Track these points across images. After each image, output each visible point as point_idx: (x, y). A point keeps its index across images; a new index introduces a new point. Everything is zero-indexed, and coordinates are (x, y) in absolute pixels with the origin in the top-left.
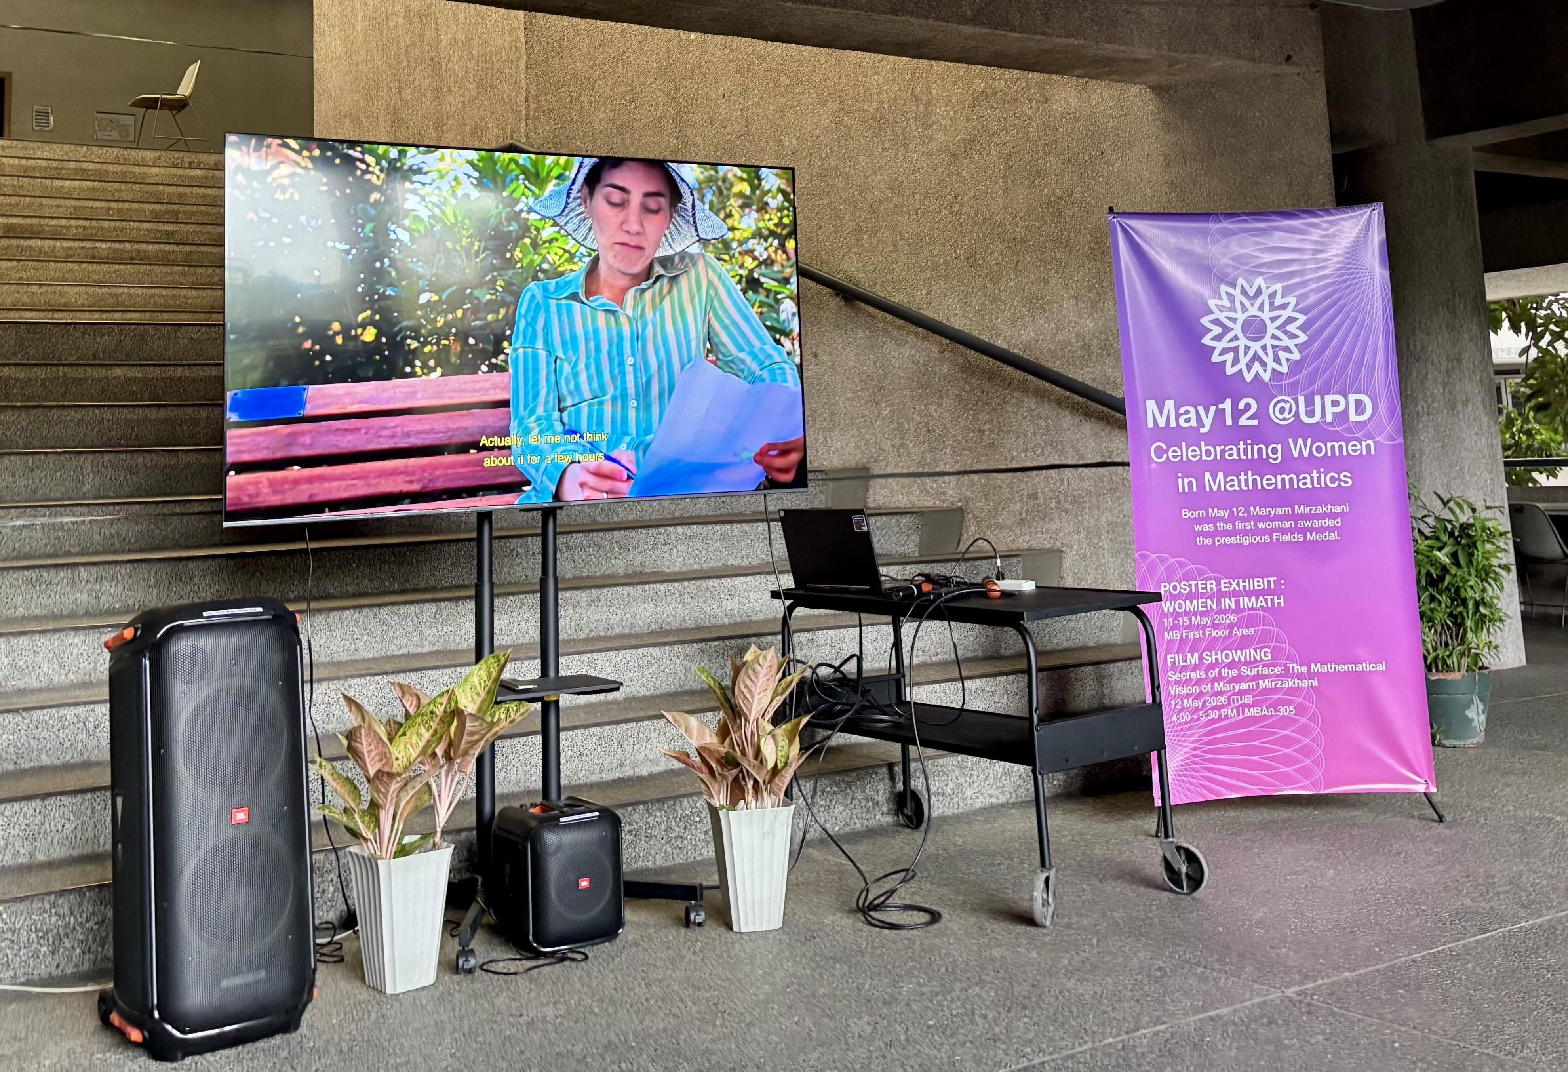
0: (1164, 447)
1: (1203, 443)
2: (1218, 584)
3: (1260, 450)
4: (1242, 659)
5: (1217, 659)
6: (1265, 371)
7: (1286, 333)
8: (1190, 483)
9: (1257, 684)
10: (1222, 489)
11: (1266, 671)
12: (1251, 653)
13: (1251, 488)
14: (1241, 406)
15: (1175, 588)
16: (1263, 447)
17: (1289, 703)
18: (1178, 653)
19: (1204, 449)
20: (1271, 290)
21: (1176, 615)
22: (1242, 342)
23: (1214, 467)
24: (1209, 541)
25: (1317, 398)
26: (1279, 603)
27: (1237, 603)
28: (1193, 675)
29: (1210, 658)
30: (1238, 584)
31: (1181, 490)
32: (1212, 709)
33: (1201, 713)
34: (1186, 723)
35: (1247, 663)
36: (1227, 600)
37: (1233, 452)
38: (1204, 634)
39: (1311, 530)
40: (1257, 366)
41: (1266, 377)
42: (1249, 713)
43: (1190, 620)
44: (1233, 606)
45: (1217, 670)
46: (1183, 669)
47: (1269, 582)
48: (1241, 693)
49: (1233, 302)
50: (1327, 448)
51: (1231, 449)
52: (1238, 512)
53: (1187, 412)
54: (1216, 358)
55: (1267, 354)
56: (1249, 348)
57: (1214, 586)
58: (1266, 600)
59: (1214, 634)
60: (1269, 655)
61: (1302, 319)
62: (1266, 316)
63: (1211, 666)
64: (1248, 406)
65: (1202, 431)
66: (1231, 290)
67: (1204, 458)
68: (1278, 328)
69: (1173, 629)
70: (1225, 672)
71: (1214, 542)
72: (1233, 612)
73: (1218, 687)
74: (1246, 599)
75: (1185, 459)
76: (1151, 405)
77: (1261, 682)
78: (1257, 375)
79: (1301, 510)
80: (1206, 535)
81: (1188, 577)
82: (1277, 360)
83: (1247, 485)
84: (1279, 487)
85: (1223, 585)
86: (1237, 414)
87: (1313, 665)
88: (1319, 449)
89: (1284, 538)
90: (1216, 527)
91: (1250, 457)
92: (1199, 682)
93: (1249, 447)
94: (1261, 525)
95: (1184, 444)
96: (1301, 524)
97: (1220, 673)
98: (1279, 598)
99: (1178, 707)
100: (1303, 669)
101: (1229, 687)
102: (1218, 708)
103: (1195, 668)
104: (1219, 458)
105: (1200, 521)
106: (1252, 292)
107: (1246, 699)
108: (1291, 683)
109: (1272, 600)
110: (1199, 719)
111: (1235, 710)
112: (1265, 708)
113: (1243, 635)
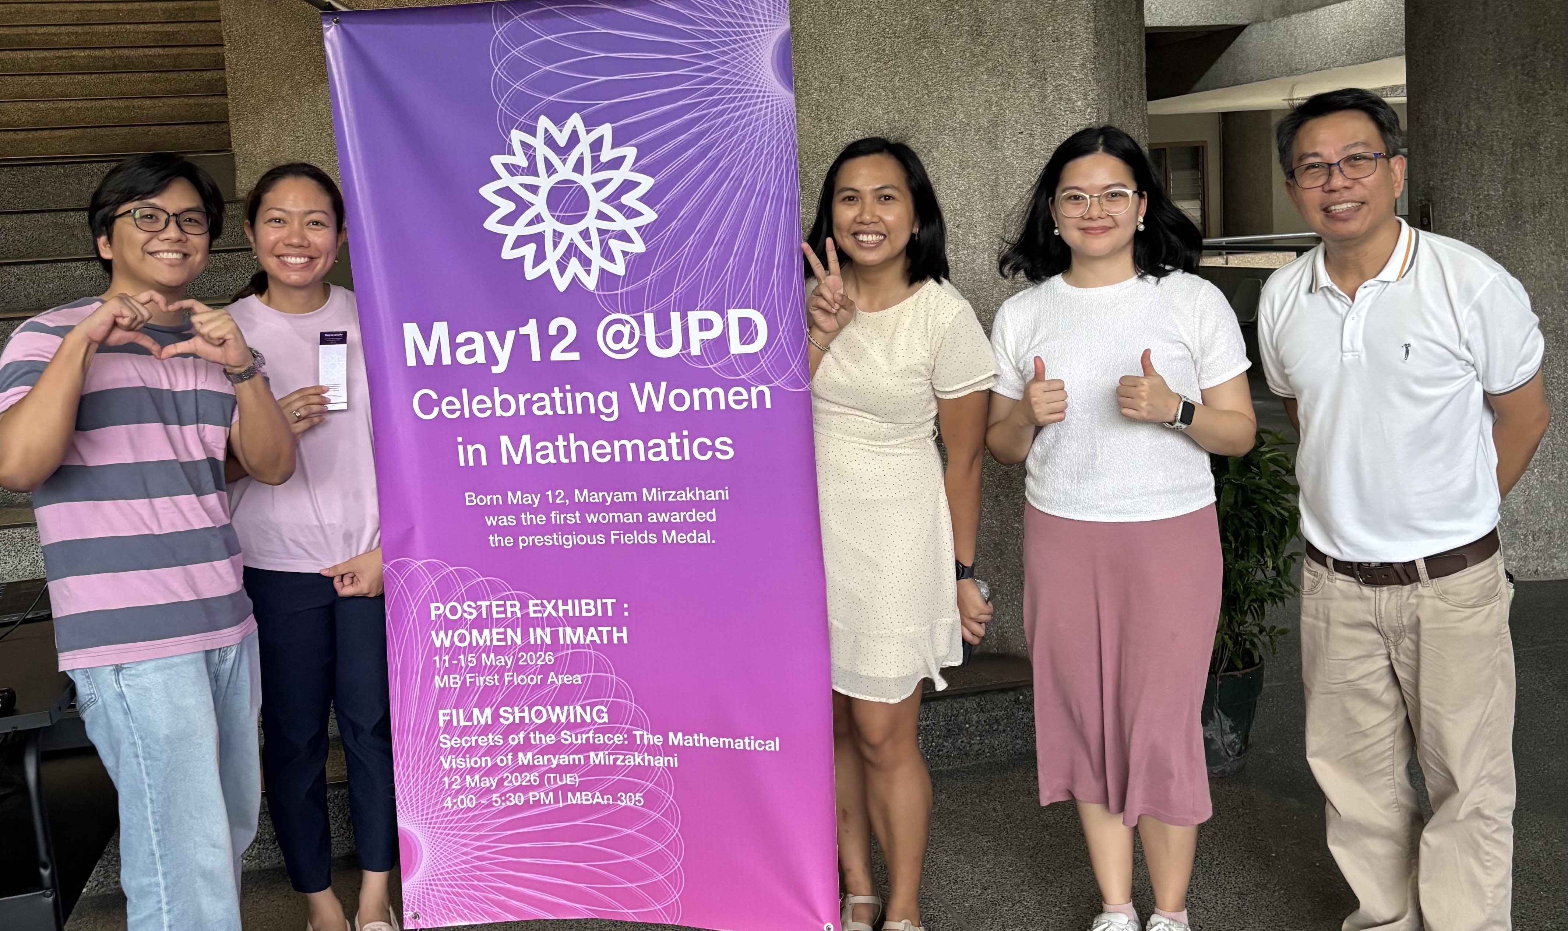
0: (434, 396)
2: (524, 606)
3: (585, 400)
4: (563, 719)
5: (522, 719)
7: (621, 208)
8: (477, 452)
9: (587, 758)
10: (529, 461)
11: (601, 739)
12: (577, 712)
13: (574, 460)
15: (454, 610)
16: (590, 396)
17: (635, 788)
18: (457, 707)
19: (498, 399)
20: (594, 137)
21: (454, 651)
22: (550, 225)
23: (515, 427)
24: (508, 541)
25: (675, 317)
26: (620, 639)
27: (555, 635)
28: (483, 741)
30: (556, 608)
31: (461, 463)
32: (515, 790)
33: (495, 796)
34: (469, 809)
35: (569, 726)
36: (539, 630)
38: (501, 679)
39: (669, 526)
40: (574, 266)
41: (590, 282)
42: (573, 799)
43: (479, 659)
44: (548, 641)
45: (522, 735)
46: (465, 732)
47: (604, 606)
48: (562, 770)
49: (532, 159)
50: (692, 399)
51: (541, 399)
52: (555, 497)
54: (508, 253)
55: (590, 245)
56: (561, 235)
57: (517, 609)
58: (600, 634)
59: (518, 680)
60: (606, 716)
61: (647, 183)
62: (586, 180)
63: (513, 728)
64: (563, 331)
66: (528, 139)
67: (499, 412)
68: (607, 200)
69: (448, 671)
70: (536, 738)
71: (516, 542)
72: (548, 648)
73: (524, 758)
74: (569, 630)
75: (467, 415)
77: (592, 754)
78: (575, 281)
79: (651, 495)
80: (502, 531)
81: (474, 595)
83: (568, 454)
84: (617, 459)
85: (531, 609)
86: (548, 343)
87: (671, 735)
88: (680, 400)
89: (626, 539)
90: (519, 520)
92: (491, 751)
94: (591, 518)
95: (465, 392)
96: (653, 518)
97: (527, 738)
98: (620, 631)
99: (457, 787)
100: (658, 740)
101: (541, 760)
102: (524, 789)
103: (485, 730)
104: (522, 413)
105: (493, 510)
106: (562, 140)
107: (569, 779)
108: (638, 760)
109: (610, 633)
110: (490, 805)
111: (551, 794)
112: (598, 794)
113: (563, 685)
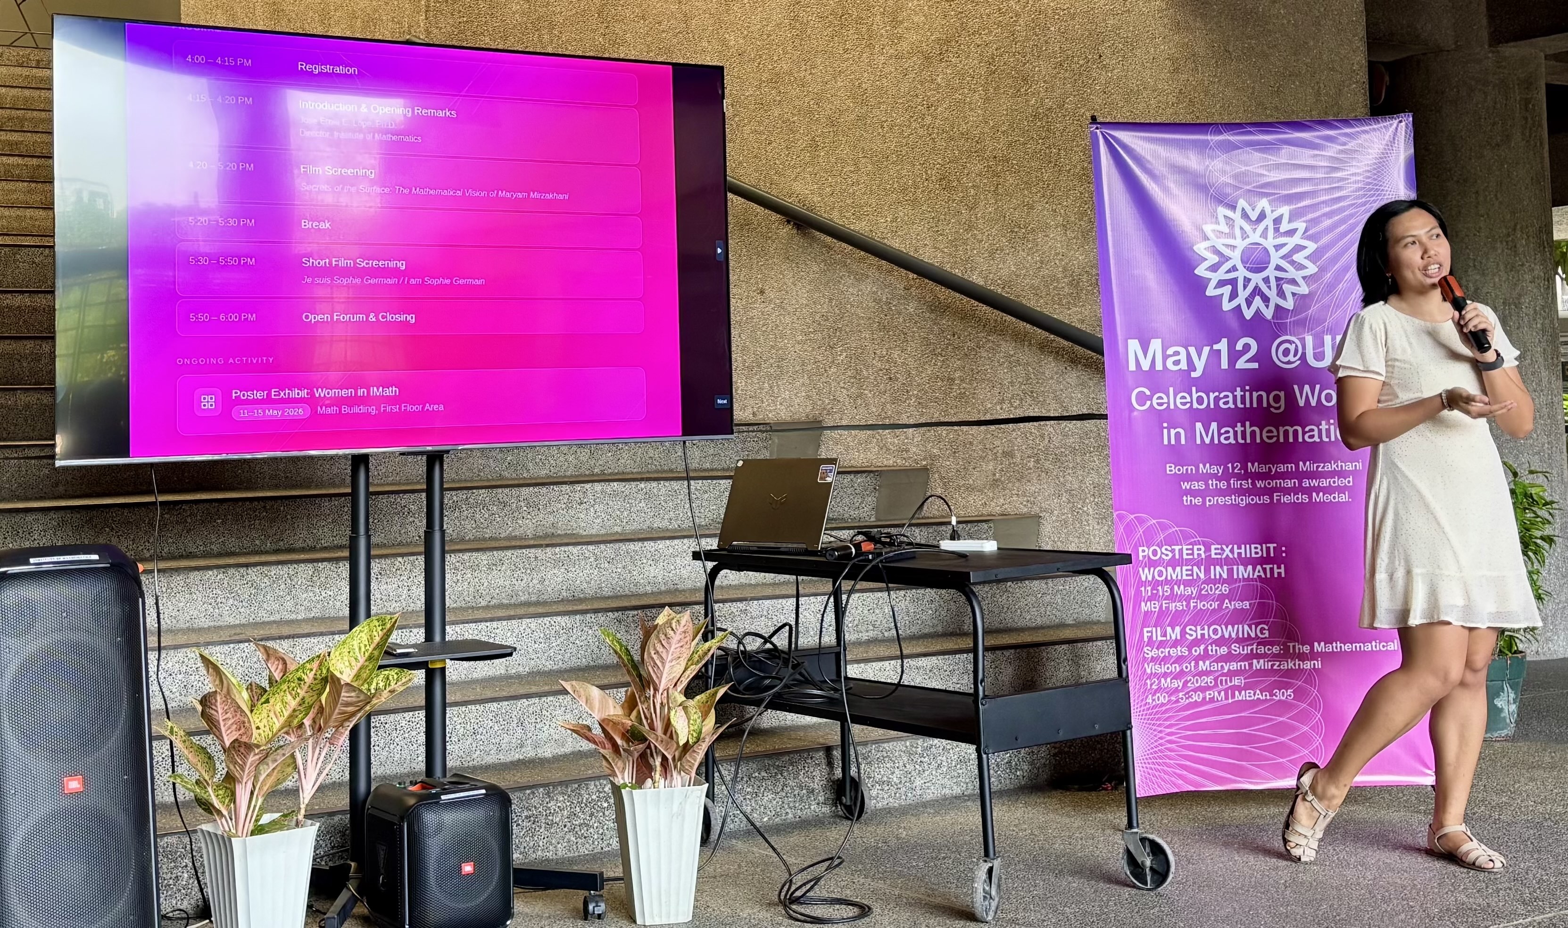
0: (1148, 393)
1: (1194, 389)
2: (1208, 549)
3: (1260, 398)
4: (1234, 635)
5: (1203, 635)
6: (1267, 307)
7: (1292, 263)
8: (1178, 435)
9: (1251, 665)
10: (1216, 441)
11: (1262, 650)
12: (1245, 629)
13: (1248, 441)
14: (1239, 346)
15: (1155, 553)
17: (1287, 686)
18: (1156, 626)
19: (1195, 396)
20: (1276, 214)
21: (1155, 584)
22: (1242, 273)
23: (1207, 417)
24: (1198, 501)
25: (1329, 339)
26: (1279, 574)
27: (1230, 571)
28: (1173, 652)
29: (1193, 633)
30: (1232, 551)
31: (1166, 442)
32: (1195, 690)
33: (1181, 695)
34: (1163, 705)
35: (1238, 640)
36: (1218, 568)
37: (1229, 400)
38: (1188, 605)
39: (1318, 490)
40: (1258, 301)
41: (1268, 314)
42: (1238, 697)
43: (1172, 589)
44: (1225, 576)
45: (1202, 647)
46: (1162, 645)
47: (1268, 549)
48: (1231, 674)
49: (1232, 227)
51: (1227, 397)
52: (1233, 468)
53: (1177, 353)
54: (1211, 292)
55: (1269, 287)
56: (1249, 280)
57: (1202, 552)
58: (1265, 570)
59: (1200, 606)
60: (1267, 632)
61: (1311, 246)
62: (1270, 243)
63: (1196, 643)
64: (1247, 347)
65: (1194, 375)
66: (1229, 213)
67: (1195, 405)
68: (1283, 257)
69: (1150, 599)
70: (1213, 649)
71: (1204, 502)
72: (1225, 581)
73: (1202, 666)
74: (1241, 568)
75: (1172, 407)
76: (1134, 345)
77: (1255, 661)
78: (1258, 312)
79: (1305, 466)
80: (1193, 493)
81: (1170, 541)
82: (1281, 294)
83: (1244, 437)
84: (1282, 440)
85: (1213, 552)
86: (1234, 356)
87: (1316, 644)
89: (1285, 499)
90: (1207, 485)
91: (1248, 405)
92: (1179, 660)
93: (1247, 394)
94: (1260, 484)
95: (1171, 390)
96: (1306, 483)
97: (1206, 650)
98: (1279, 568)
99: (1155, 687)
100: (1305, 649)
101: (1216, 667)
102: (1203, 689)
103: (1175, 644)
104: (1212, 406)
105: (1187, 478)
106: (1254, 216)
107: (1236, 681)
108: (1291, 665)
109: (1272, 570)
110: (1177, 701)
111: (1223, 693)
112: (1258, 692)
113: (1235, 609)
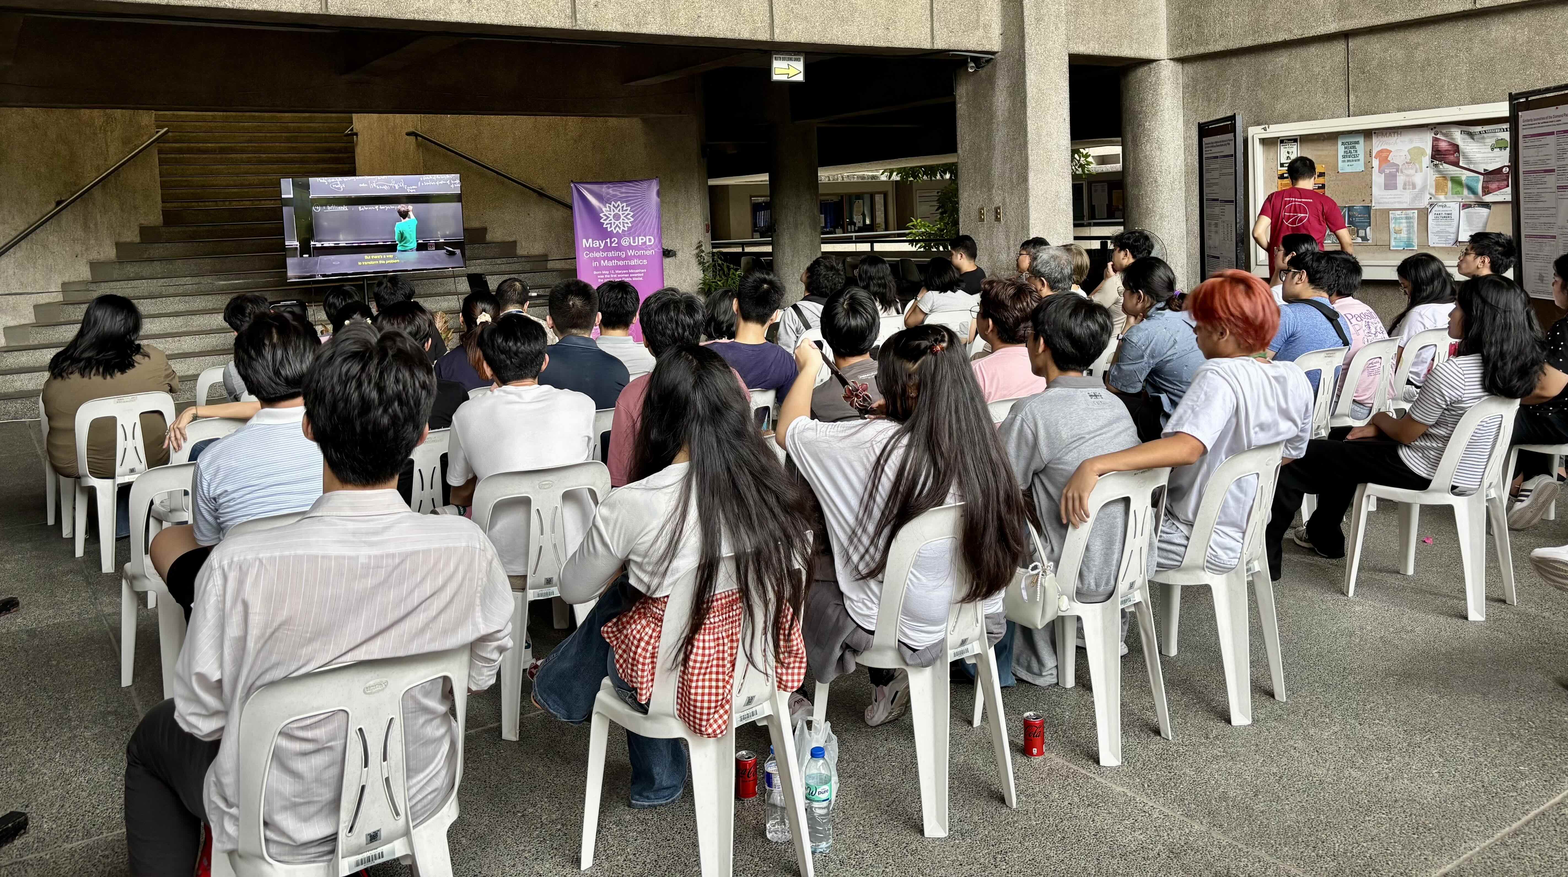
1: (600, 252)
6: (620, 230)
7: (627, 218)
14: (613, 240)
16: (619, 253)
20: (623, 205)
22: (613, 221)
23: (604, 259)
25: (636, 238)
37: (610, 254)
40: (618, 228)
49: (610, 209)
50: (639, 253)
53: (595, 243)
54: (604, 226)
55: (621, 225)
56: (615, 223)
61: (632, 214)
62: (620, 213)
65: (600, 248)
66: (610, 206)
68: (624, 217)
76: (584, 241)
78: (618, 231)
82: (624, 226)
86: (611, 243)
91: (615, 256)
93: (615, 253)
106: (616, 206)
